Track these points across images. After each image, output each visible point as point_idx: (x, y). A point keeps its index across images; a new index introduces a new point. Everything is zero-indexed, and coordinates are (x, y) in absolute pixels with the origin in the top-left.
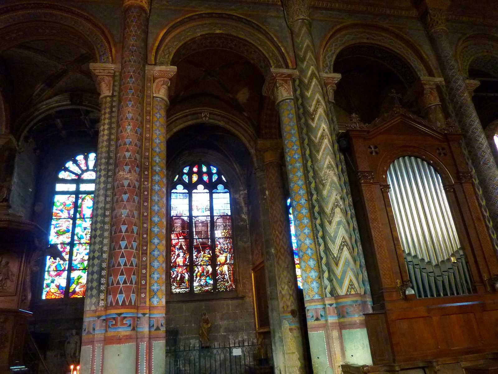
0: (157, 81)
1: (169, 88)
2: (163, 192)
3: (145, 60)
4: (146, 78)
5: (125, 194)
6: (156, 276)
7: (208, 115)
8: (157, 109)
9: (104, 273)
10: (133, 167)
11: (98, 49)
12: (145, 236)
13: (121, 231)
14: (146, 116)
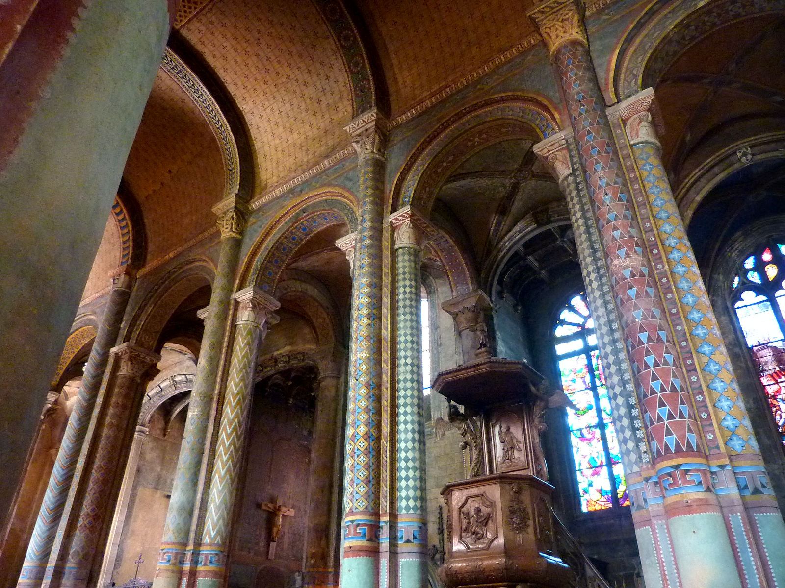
0: (629, 122)
1: (653, 123)
2: (694, 273)
3: (603, 104)
4: (611, 126)
5: (631, 288)
6: (725, 404)
7: (749, 151)
8: (643, 159)
9: (635, 412)
10: (631, 249)
11: (537, 126)
12: (684, 343)
13: (641, 343)
14: (629, 175)
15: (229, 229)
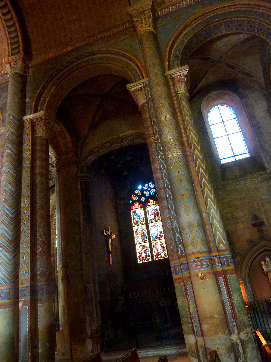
15: (148, 25)
